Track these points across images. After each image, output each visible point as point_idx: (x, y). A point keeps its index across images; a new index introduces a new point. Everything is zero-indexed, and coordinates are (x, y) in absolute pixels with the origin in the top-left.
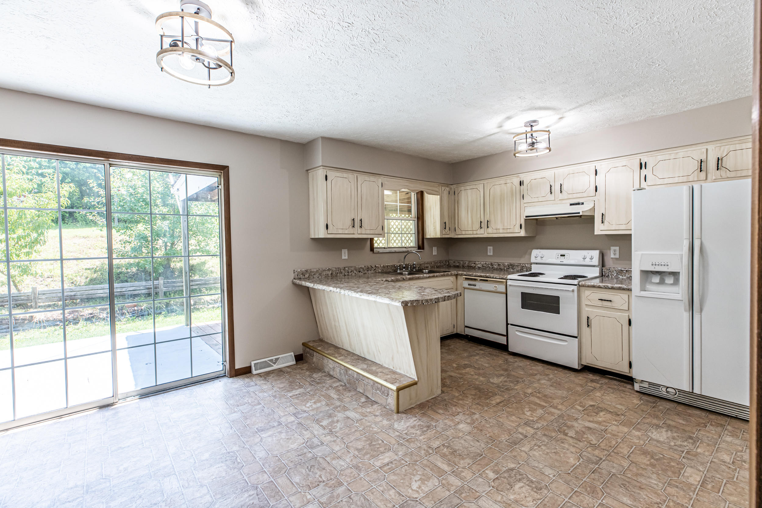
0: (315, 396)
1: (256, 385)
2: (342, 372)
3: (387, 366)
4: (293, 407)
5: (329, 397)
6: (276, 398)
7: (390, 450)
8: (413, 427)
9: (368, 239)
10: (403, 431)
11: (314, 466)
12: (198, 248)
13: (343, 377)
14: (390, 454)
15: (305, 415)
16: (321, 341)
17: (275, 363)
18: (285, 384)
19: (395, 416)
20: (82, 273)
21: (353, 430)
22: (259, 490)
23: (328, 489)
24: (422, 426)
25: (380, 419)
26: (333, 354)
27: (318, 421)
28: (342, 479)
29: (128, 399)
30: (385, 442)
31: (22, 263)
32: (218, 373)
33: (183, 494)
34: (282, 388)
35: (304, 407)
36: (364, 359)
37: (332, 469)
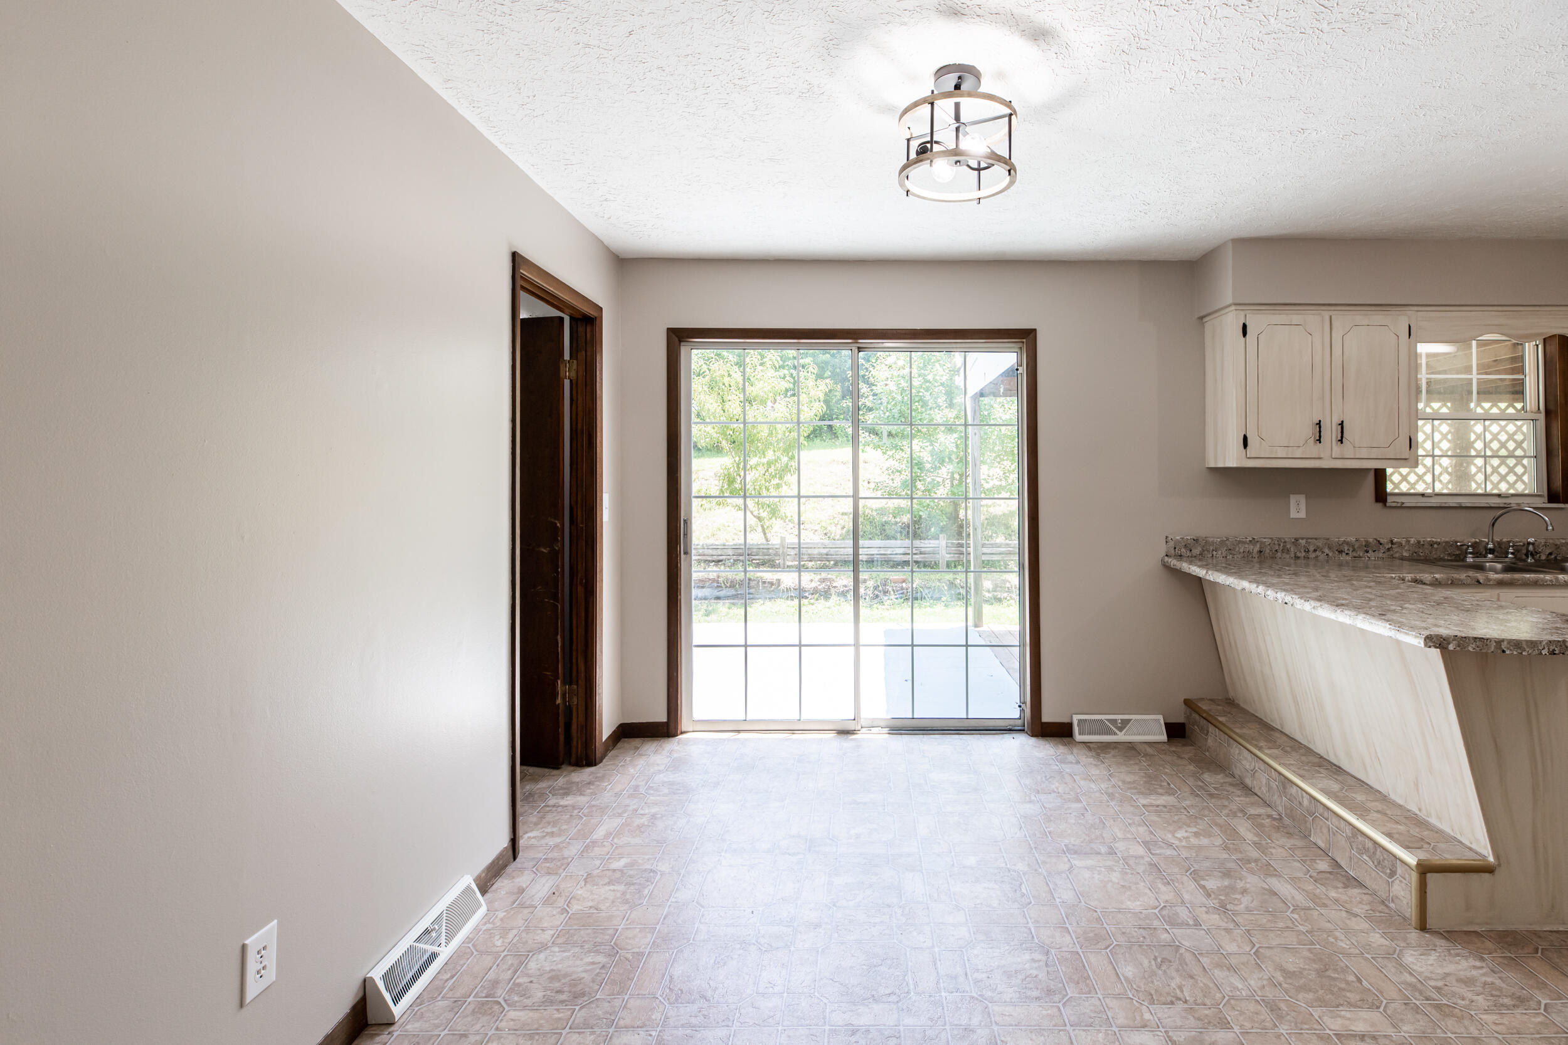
0: (1199, 821)
1: (1078, 762)
2: (1274, 785)
3: (1401, 802)
4: (1146, 828)
5: (1233, 834)
6: (1112, 800)
7: (1378, 1007)
8: (1468, 982)
9: (1368, 470)
10: (1430, 979)
11: (1170, 962)
12: (1004, 483)
13: (1276, 797)
14: (1375, 1016)
15: (1169, 852)
16: (1230, 703)
17: (1121, 729)
18: (1137, 778)
19: (1414, 935)
20: (837, 519)
21: (1281, 925)
22: (1051, 958)
23: (1192, 1022)
24: (1500, 989)
25: (1365, 925)
26: (1252, 739)
27: (1196, 876)
28: (1231, 1014)
29: (874, 730)
30: (1364, 983)
31: (771, 499)
32: (1012, 722)
33: (928, 908)
34: (1129, 783)
35: (1170, 836)
36: (1336, 770)
37: (1211, 985)
